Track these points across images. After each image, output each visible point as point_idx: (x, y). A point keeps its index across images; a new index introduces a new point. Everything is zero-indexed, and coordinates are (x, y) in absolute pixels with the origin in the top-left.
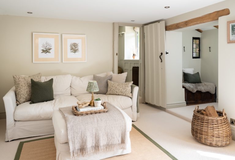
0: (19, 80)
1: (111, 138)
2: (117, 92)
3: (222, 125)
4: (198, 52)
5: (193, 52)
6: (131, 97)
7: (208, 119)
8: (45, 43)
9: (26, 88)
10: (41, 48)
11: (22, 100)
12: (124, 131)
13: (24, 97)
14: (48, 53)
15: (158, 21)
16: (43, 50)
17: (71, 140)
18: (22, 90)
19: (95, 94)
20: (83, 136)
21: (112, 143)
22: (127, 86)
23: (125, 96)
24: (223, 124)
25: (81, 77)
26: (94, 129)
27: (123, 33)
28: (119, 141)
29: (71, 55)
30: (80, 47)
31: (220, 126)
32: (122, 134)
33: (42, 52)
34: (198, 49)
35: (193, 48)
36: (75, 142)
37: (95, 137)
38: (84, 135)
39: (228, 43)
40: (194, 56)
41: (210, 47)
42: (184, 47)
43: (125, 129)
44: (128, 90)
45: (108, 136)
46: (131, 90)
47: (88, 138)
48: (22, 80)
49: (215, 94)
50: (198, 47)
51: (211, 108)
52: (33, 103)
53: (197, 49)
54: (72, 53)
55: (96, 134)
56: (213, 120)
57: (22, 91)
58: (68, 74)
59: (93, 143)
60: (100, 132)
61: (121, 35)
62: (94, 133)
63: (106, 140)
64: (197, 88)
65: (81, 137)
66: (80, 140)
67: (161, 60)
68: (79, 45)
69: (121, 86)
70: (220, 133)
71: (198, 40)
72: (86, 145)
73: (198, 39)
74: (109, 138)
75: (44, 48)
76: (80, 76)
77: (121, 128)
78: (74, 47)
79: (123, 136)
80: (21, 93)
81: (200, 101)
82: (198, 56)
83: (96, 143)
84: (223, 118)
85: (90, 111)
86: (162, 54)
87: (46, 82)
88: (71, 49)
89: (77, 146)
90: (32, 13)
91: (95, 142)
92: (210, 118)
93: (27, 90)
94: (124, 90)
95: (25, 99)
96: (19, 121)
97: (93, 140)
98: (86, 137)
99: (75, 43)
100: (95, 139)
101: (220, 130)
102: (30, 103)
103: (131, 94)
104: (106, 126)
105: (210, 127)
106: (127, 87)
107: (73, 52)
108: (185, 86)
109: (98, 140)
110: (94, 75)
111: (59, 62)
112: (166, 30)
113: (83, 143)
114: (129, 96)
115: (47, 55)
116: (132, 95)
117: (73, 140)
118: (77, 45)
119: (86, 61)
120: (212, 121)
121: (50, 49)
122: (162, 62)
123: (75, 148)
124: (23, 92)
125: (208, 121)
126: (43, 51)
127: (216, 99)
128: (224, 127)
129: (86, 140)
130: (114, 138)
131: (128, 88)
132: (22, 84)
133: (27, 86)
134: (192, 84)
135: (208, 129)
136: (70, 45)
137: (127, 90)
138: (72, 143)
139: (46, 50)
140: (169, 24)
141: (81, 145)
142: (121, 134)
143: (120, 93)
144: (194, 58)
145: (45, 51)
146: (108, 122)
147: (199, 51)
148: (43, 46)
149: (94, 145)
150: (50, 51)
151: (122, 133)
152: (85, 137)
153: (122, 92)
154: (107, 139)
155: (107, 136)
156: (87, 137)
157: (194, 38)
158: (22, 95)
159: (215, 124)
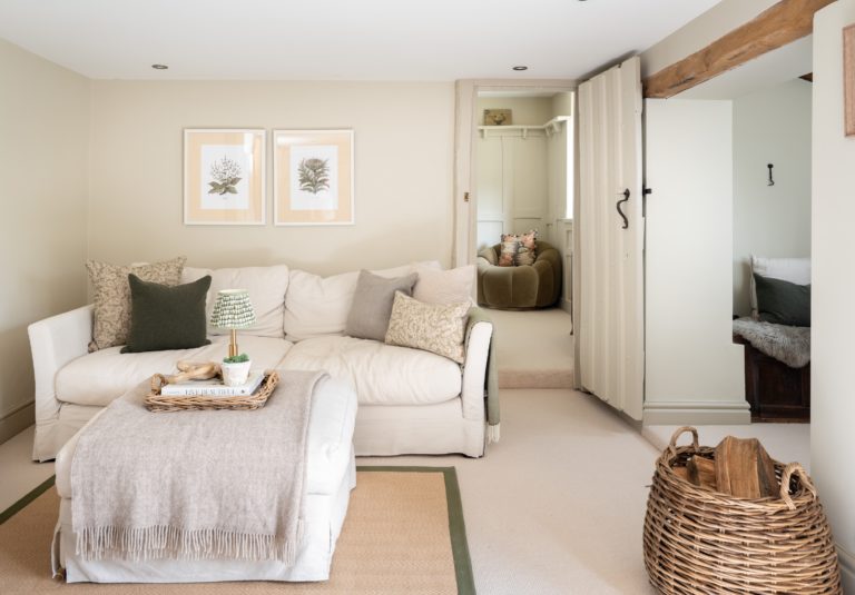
0: (102, 276)
1: (233, 508)
2: (410, 337)
3: (768, 542)
6: (461, 361)
7: (698, 502)
8: (219, 163)
9: (117, 301)
10: (207, 178)
11: (104, 338)
12: (288, 491)
13: (112, 331)
14: (228, 193)
15: (618, 62)
16: (213, 184)
17: (80, 493)
18: (106, 307)
19: (355, 339)
20: (123, 484)
21: (235, 528)
22: (446, 319)
23: (437, 353)
24: (773, 540)
25: (324, 277)
26: (170, 465)
27: (560, 118)
28: (265, 525)
29: (301, 199)
30: (332, 174)
31: (752, 546)
32: (280, 503)
33: (211, 192)
36: (93, 500)
37: (172, 497)
38: (128, 482)
39: (847, 135)
42: (770, 166)
43: (293, 484)
44: (447, 333)
45: (220, 499)
46: (461, 333)
47: (139, 493)
48: (109, 277)
51: (739, 449)
52: (130, 351)
54: (307, 192)
55: (173, 484)
56: (717, 507)
57: (106, 311)
58: (278, 262)
59: (162, 515)
60: (190, 480)
61: (556, 128)
62: (168, 482)
63: (216, 513)
65: (118, 487)
66: (113, 499)
67: (623, 220)
68: (328, 165)
69: (427, 316)
70: (748, 580)
72: (130, 520)
74: (227, 508)
75: (217, 176)
76: (323, 272)
77: (275, 475)
78: (311, 172)
79: (283, 511)
80: (103, 317)
83: (173, 517)
84: (779, 507)
85: (193, 399)
86: (627, 194)
87: (183, 286)
88: (303, 181)
89: (103, 517)
90: (166, 68)
91: (169, 515)
92: (705, 496)
93: (121, 308)
94: (434, 334)
95: (114, 337)
96: (70, 403)
97: (161, 505)
98: (135, 487)
99: (316, 161)
100: (169, 502)
101: (751, 567)
102: (122, 352)
103: (459, 350)
104: (216, 462)
105: (703, 541)
106: (443, 322)
107: (311, 191)
108: (749, 336)
109: (180, 508)
110: (363, 271)
111: (263, 223)
112: (645, 96)
113: (121, 508)
114: (451, 356)
115: (225, 198)
116: (464, 354)
117: (88, 494)
118: (322, 166)
119: (352, 223)
120: (715, 511)
121: (234, 181)
122: (626, 227)
123: (94, 522)
124: (109, 314)
125: (695, 510)
126: (215, 187)
128: (779, 555)
129: (132, 501)
130: (245, 510)
131: (449, 326)
132: (107, 289)
133: (122, 295)
134: (788, 328)
135: (692, 547)
136: (298, 167)
137: (443, 332)
138: (85, 505)
139: (225, 184)
140: (655, 69)
141: (117, 517)
142: (276, 500)
143: (421, 343)
145: (221, 187)
146: (229, 446)
148: (215, 170)
149: (165, 523)
150: (237, 187)
151: (280, 498)
152: (130, 491)
153: (426, 340)
154: (220, 512)
155: (219, 497)
156: (135, 492)
158: (105, 324)
159: (727, 533)
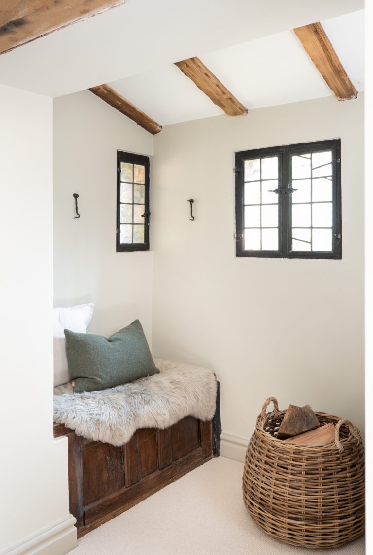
4: (142, 220)
5: (118, 224)
34: (140, 210)
35: (119, 203)
40: (122, 241)
41: (191, 201)
42: (76, 196)
49: (213, 419)
50: (143, 201)
53: (136, 207)
64: (136, 416)
71: (143, 168)
73: (142, 160)
81: (152, 476)
82: (141, 240)
108: (70, 424)
127: (219, 439)
144: (121, 248)
147: (147, 215)
157: (123, 157)
